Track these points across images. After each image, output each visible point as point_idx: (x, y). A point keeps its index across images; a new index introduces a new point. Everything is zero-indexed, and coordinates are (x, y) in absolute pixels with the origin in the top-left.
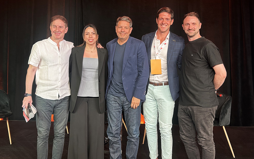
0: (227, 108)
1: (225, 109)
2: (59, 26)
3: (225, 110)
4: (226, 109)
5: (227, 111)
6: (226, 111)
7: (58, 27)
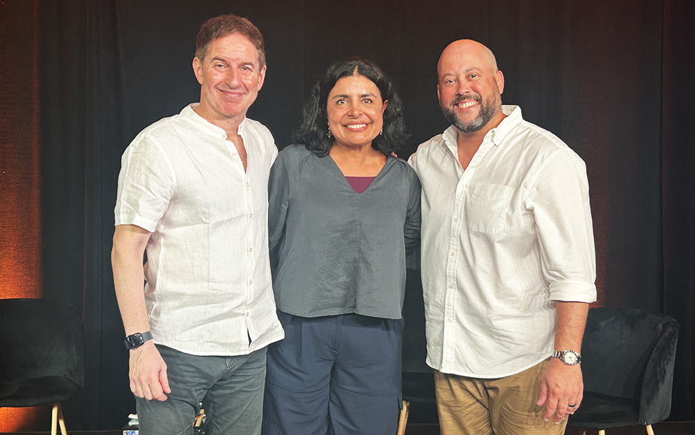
0: (665, 362)
1: (660, 366)
2: (240, 62)
3: (659, 369)
4: (662, 365)
5: (665, 373)
6: (663, 372)
7: (234, 66)
